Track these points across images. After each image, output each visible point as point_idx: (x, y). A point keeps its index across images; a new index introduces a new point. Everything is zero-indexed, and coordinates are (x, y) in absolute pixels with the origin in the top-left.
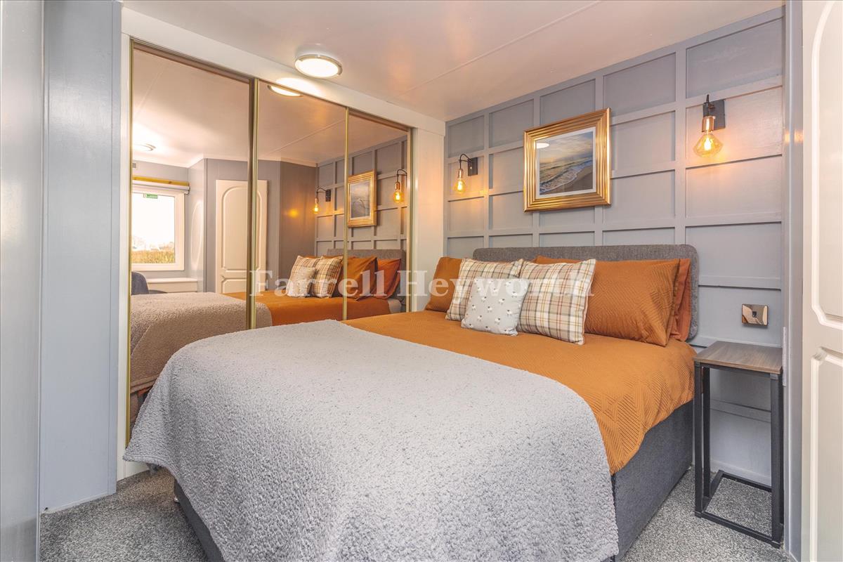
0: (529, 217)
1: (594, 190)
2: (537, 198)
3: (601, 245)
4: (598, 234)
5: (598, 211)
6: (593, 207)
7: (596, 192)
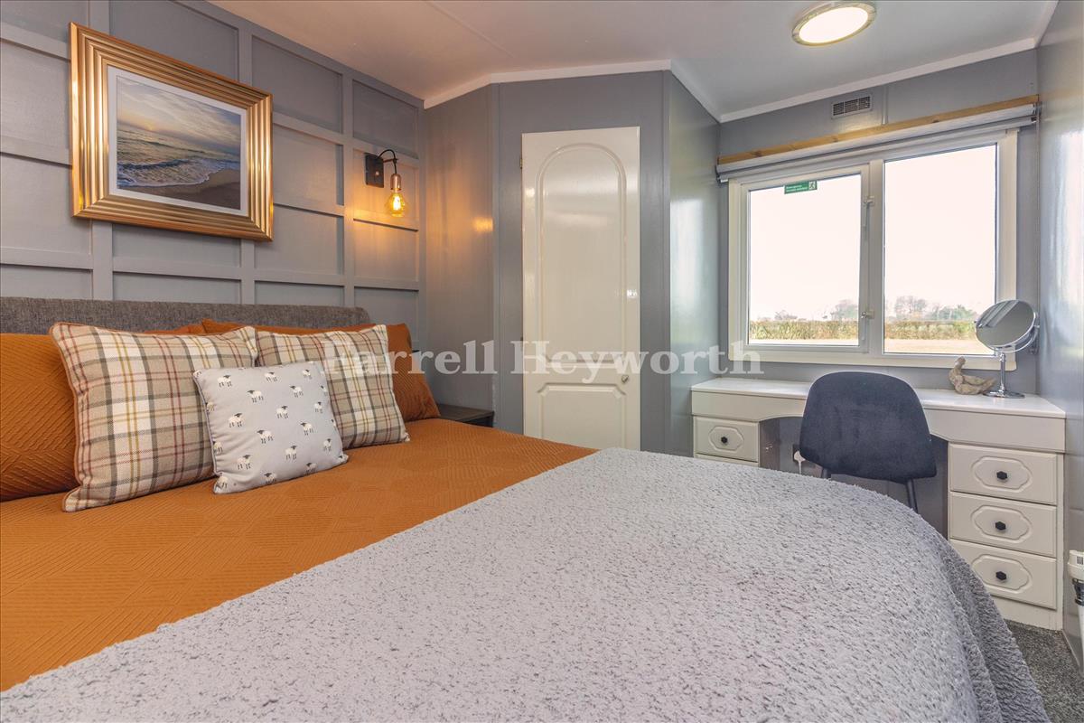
0: (77, 232)
1: (243, 212)
2: (111, 193)
3: (253, 303)
4: (248, 286)
5: (247, 248)
6: (236, 240)
7: (249, 218)
